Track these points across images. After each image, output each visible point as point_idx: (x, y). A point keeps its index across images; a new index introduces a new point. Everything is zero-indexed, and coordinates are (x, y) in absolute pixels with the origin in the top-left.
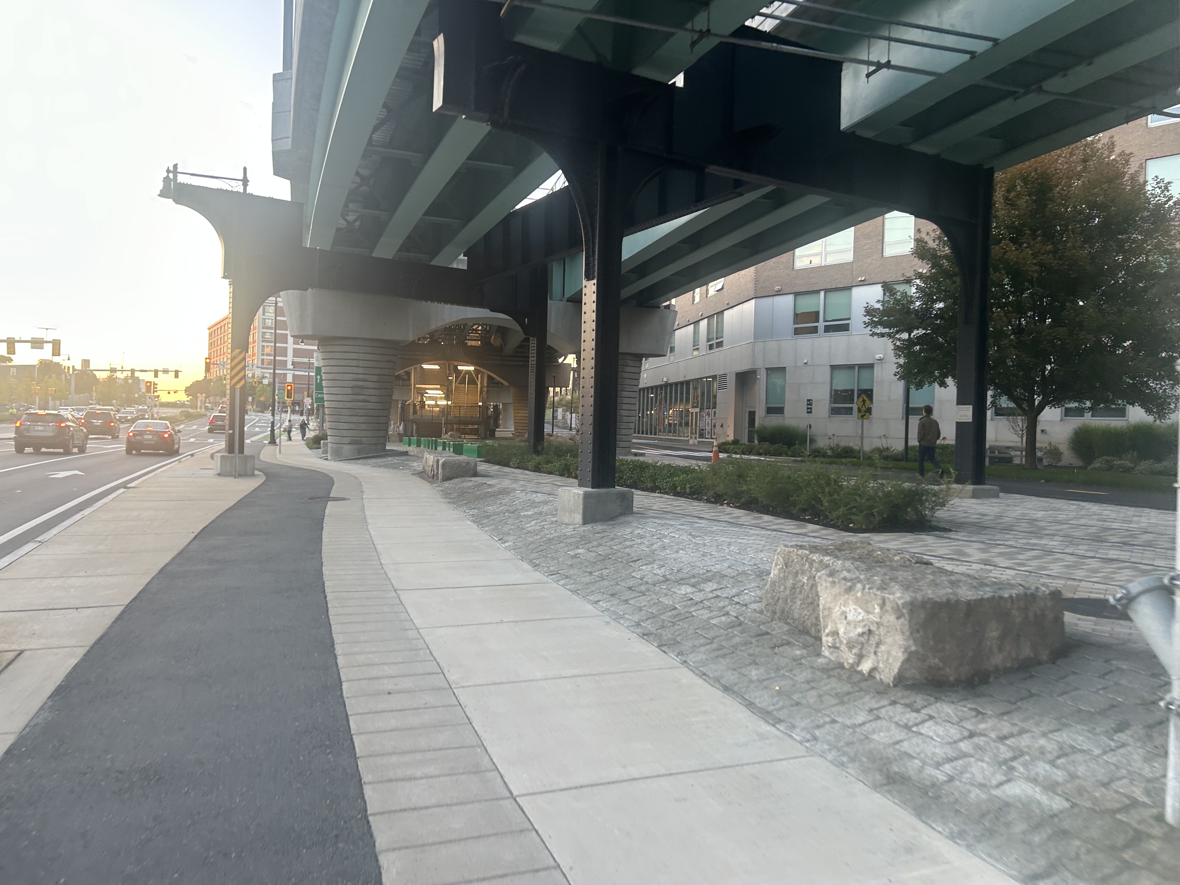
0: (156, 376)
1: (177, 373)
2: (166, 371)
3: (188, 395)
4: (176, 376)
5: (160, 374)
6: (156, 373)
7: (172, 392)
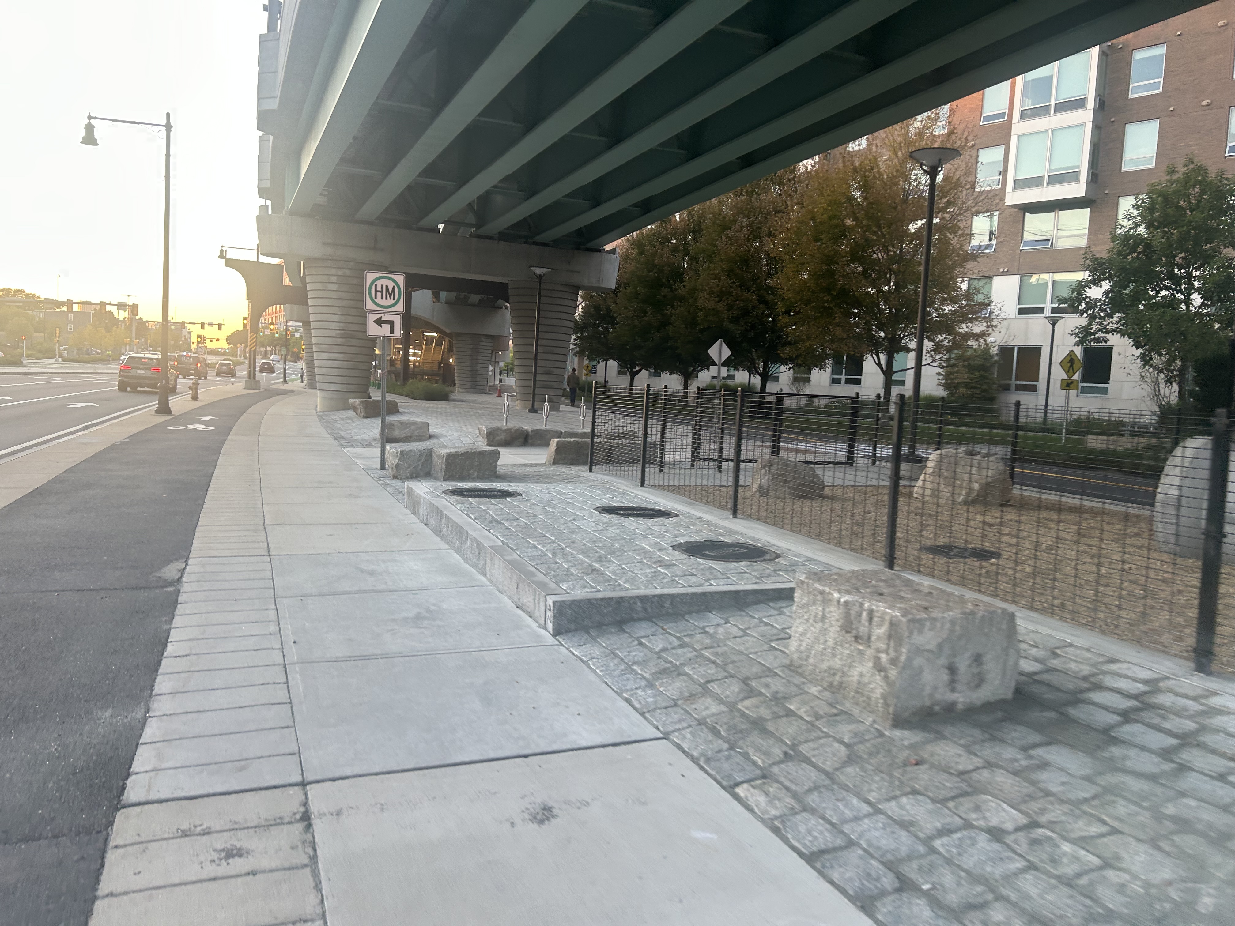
0: (203, 328)
1: (220, 327)
2: (211, 324)
3: (229, 344)
4: (220, 329)
5: (206, 326)
6: (203, 326)
7: (214, 341)
